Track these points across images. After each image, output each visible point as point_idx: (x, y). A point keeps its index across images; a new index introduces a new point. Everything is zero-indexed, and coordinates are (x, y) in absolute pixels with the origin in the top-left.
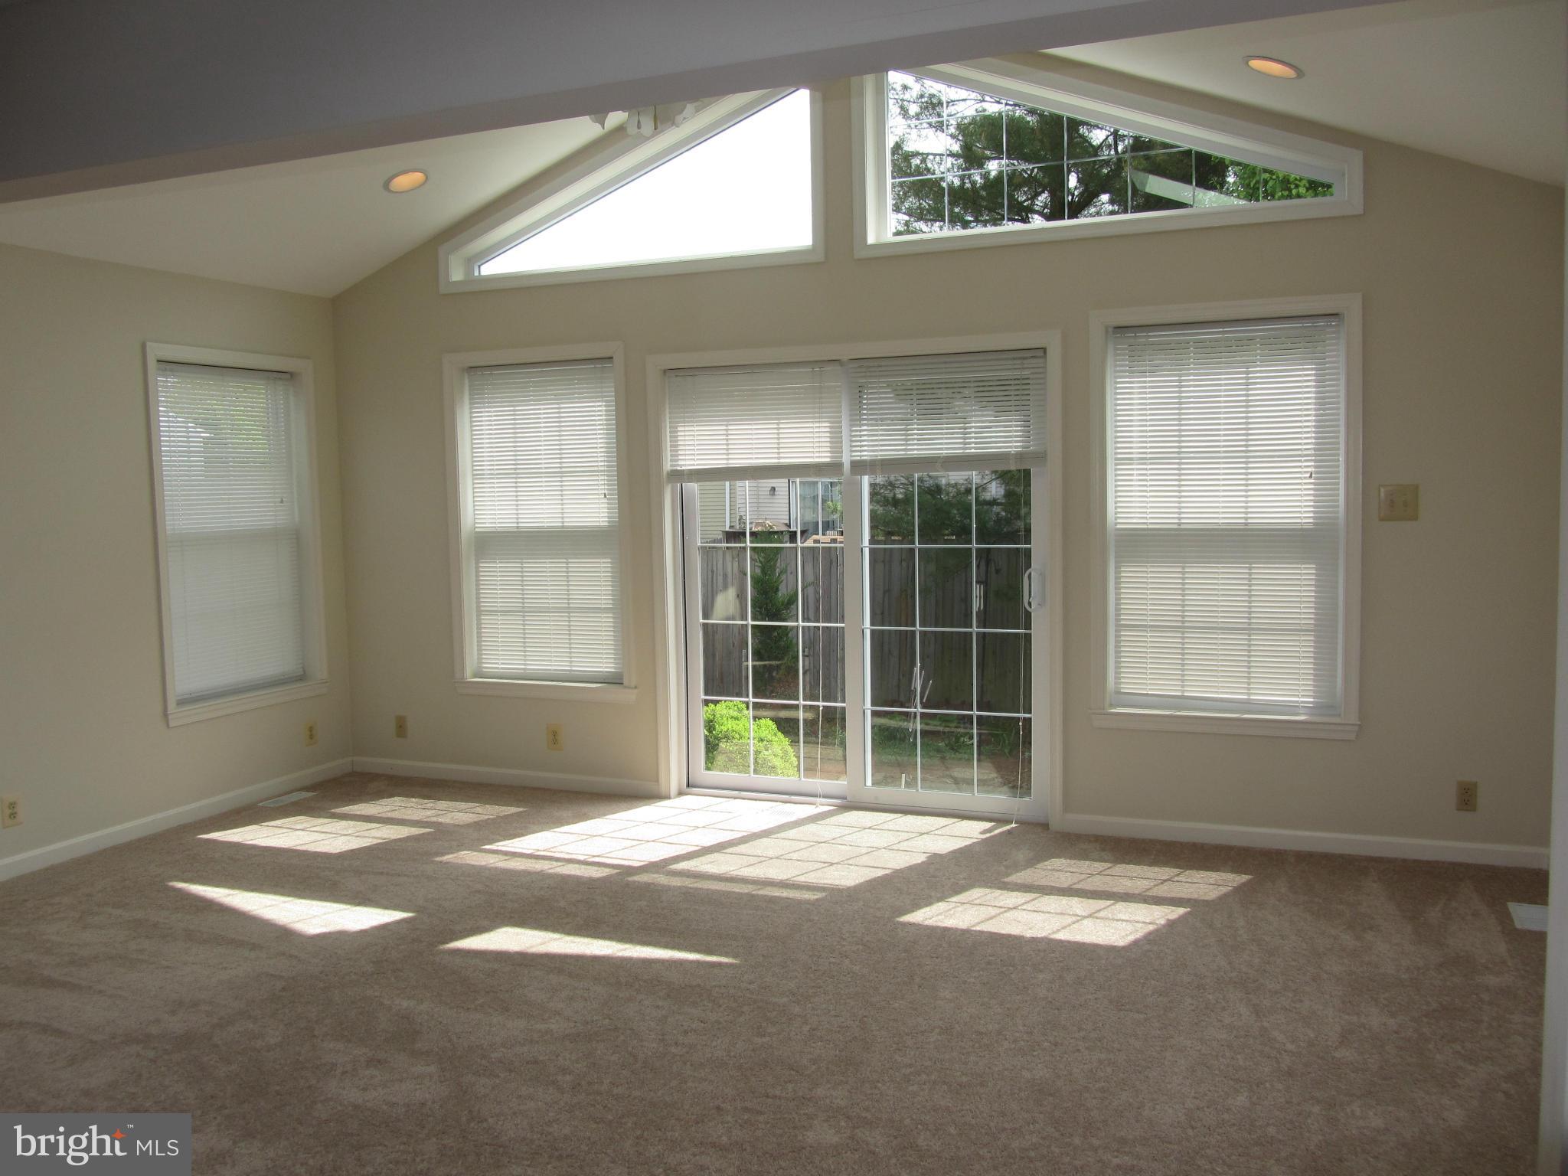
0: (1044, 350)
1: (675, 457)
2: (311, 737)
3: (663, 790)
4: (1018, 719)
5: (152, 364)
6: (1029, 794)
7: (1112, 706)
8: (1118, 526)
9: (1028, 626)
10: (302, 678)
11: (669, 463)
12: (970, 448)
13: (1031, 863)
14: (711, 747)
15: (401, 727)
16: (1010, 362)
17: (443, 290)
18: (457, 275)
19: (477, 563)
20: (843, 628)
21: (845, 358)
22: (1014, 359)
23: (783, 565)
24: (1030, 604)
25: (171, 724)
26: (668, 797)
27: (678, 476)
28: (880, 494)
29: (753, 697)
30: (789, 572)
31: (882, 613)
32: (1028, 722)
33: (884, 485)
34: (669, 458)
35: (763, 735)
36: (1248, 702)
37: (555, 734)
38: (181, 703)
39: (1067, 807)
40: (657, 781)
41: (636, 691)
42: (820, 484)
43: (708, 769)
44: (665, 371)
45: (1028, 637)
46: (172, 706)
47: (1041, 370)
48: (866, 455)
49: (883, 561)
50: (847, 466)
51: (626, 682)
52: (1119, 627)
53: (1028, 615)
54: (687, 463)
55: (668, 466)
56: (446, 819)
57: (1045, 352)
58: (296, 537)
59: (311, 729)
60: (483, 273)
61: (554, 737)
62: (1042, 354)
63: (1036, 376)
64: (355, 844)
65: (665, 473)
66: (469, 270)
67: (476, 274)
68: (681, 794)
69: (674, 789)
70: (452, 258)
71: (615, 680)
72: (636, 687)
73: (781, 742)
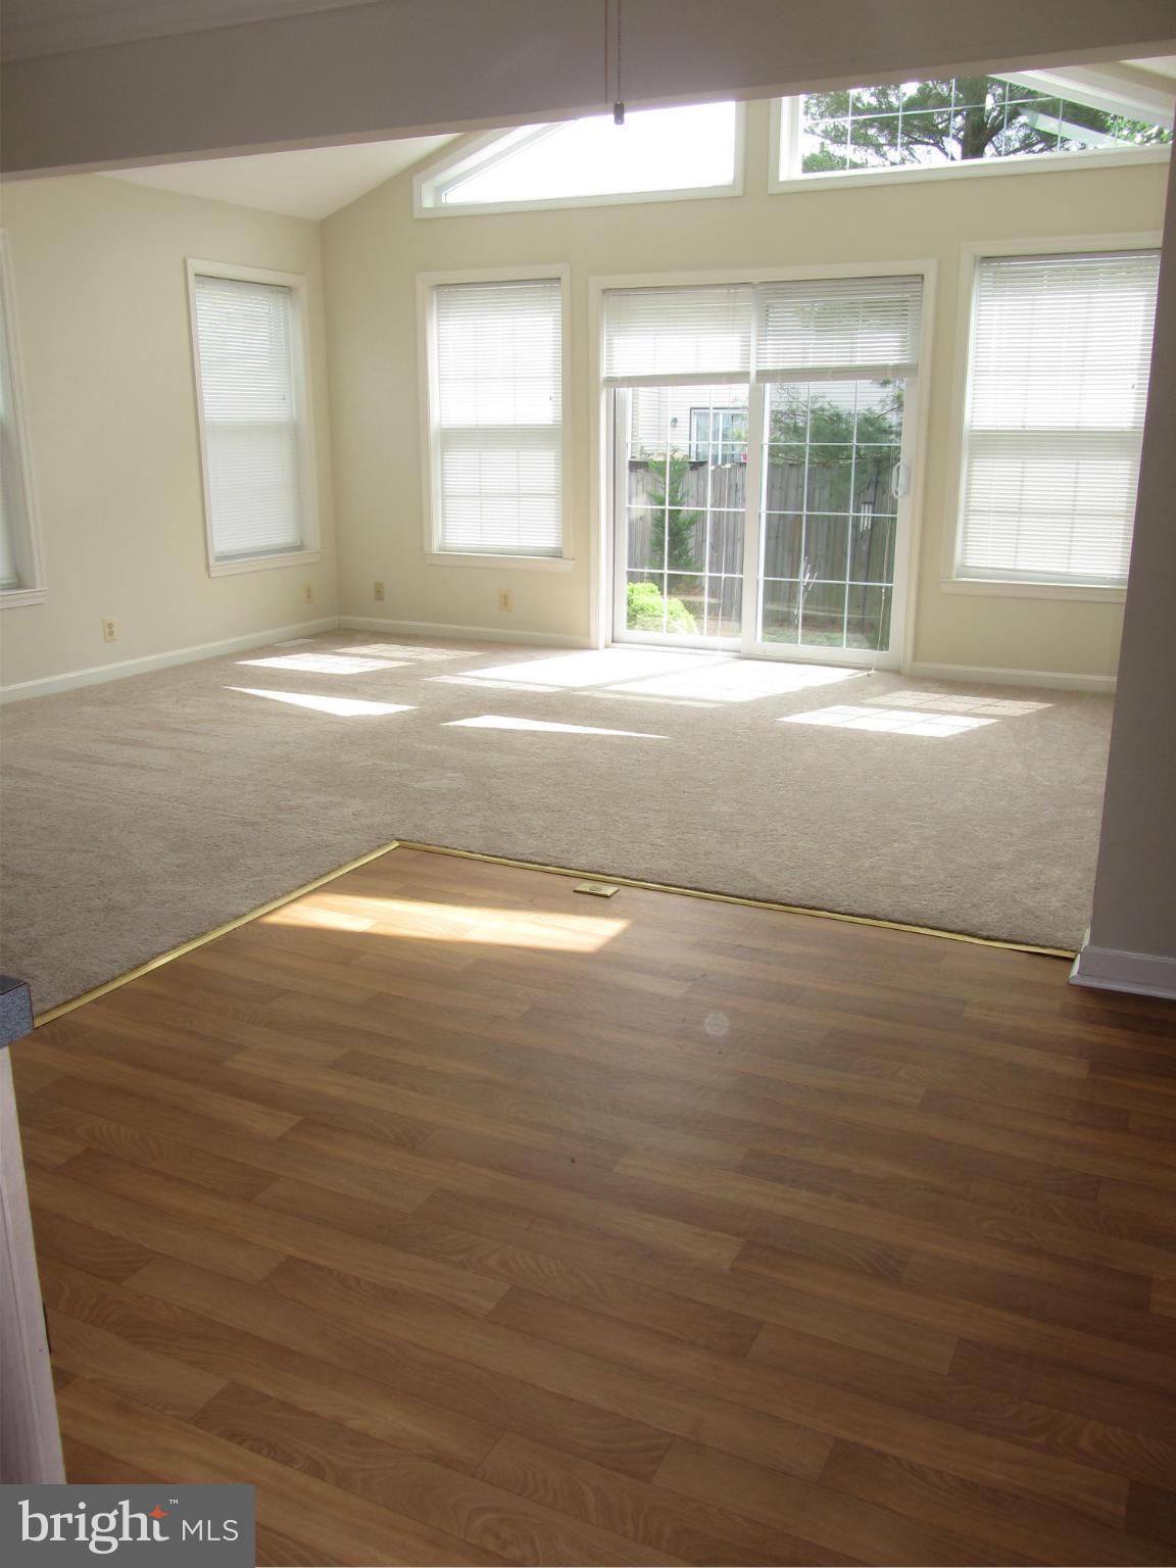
0: (922, 276)
1: (610, 366)
2: (309, 597)
3: (593, 645)
4: (881, 587)
5: (191, 278)
6: (887, 649)
7: (958, 576)
8: (974, 428)
9: (894, 512)
10: (300, 548)
11: (605, 371)
12: (855, 361)
13: (883, 693)
14: (632, 618)
15: (379, 591)
16: (894, 287)
17: (416, 215)
18: (428, 202)
19: (442, 455)
20: (743, 513)
21: (756, 281)
22: (897, 284)
23: (685, 489)
24: (897, 493)
25: (212, 575)
26: (596, 649)
27: (613, 382)
28: (782, 422)
29: (669, 569)
30: (690, 495)
31: (777, 537)
32: (889, 591)
33: (785, 413)
34: (605, 366)
35: (672, 609)
36: (1067, 574)
37: (505, 597)
38: (218, 559)
39: (915, 658)
40: (588, 635)
41: (572, 562)
42: (721, 416)
43: (630, 627)
44: (604, 291)
45: (894, 520)
46: (212, 562)
47: (918, 294)
48: (769, 366)
49: (780, 488)
50: (753, 376)
51: (564, 555)
52: (968, 512)
53: (895, 502)
54: (620, 372)
55: (604, 374)
56: (425, 658)
57: (923, 279)
58: (295, 431)
59: (309, 590)
60: (449, 202)
61: (505, 601)
62: (920, 280)
63: (914, 299)
64: (356, 670)
65: (601, 380)
66: (437, 197)
67: (443, 201)
68: (606, 647)
69: (602, 640)
70: (424, 186)
71: (557, 554)
72: (573, 559)
73: (687, 618)
